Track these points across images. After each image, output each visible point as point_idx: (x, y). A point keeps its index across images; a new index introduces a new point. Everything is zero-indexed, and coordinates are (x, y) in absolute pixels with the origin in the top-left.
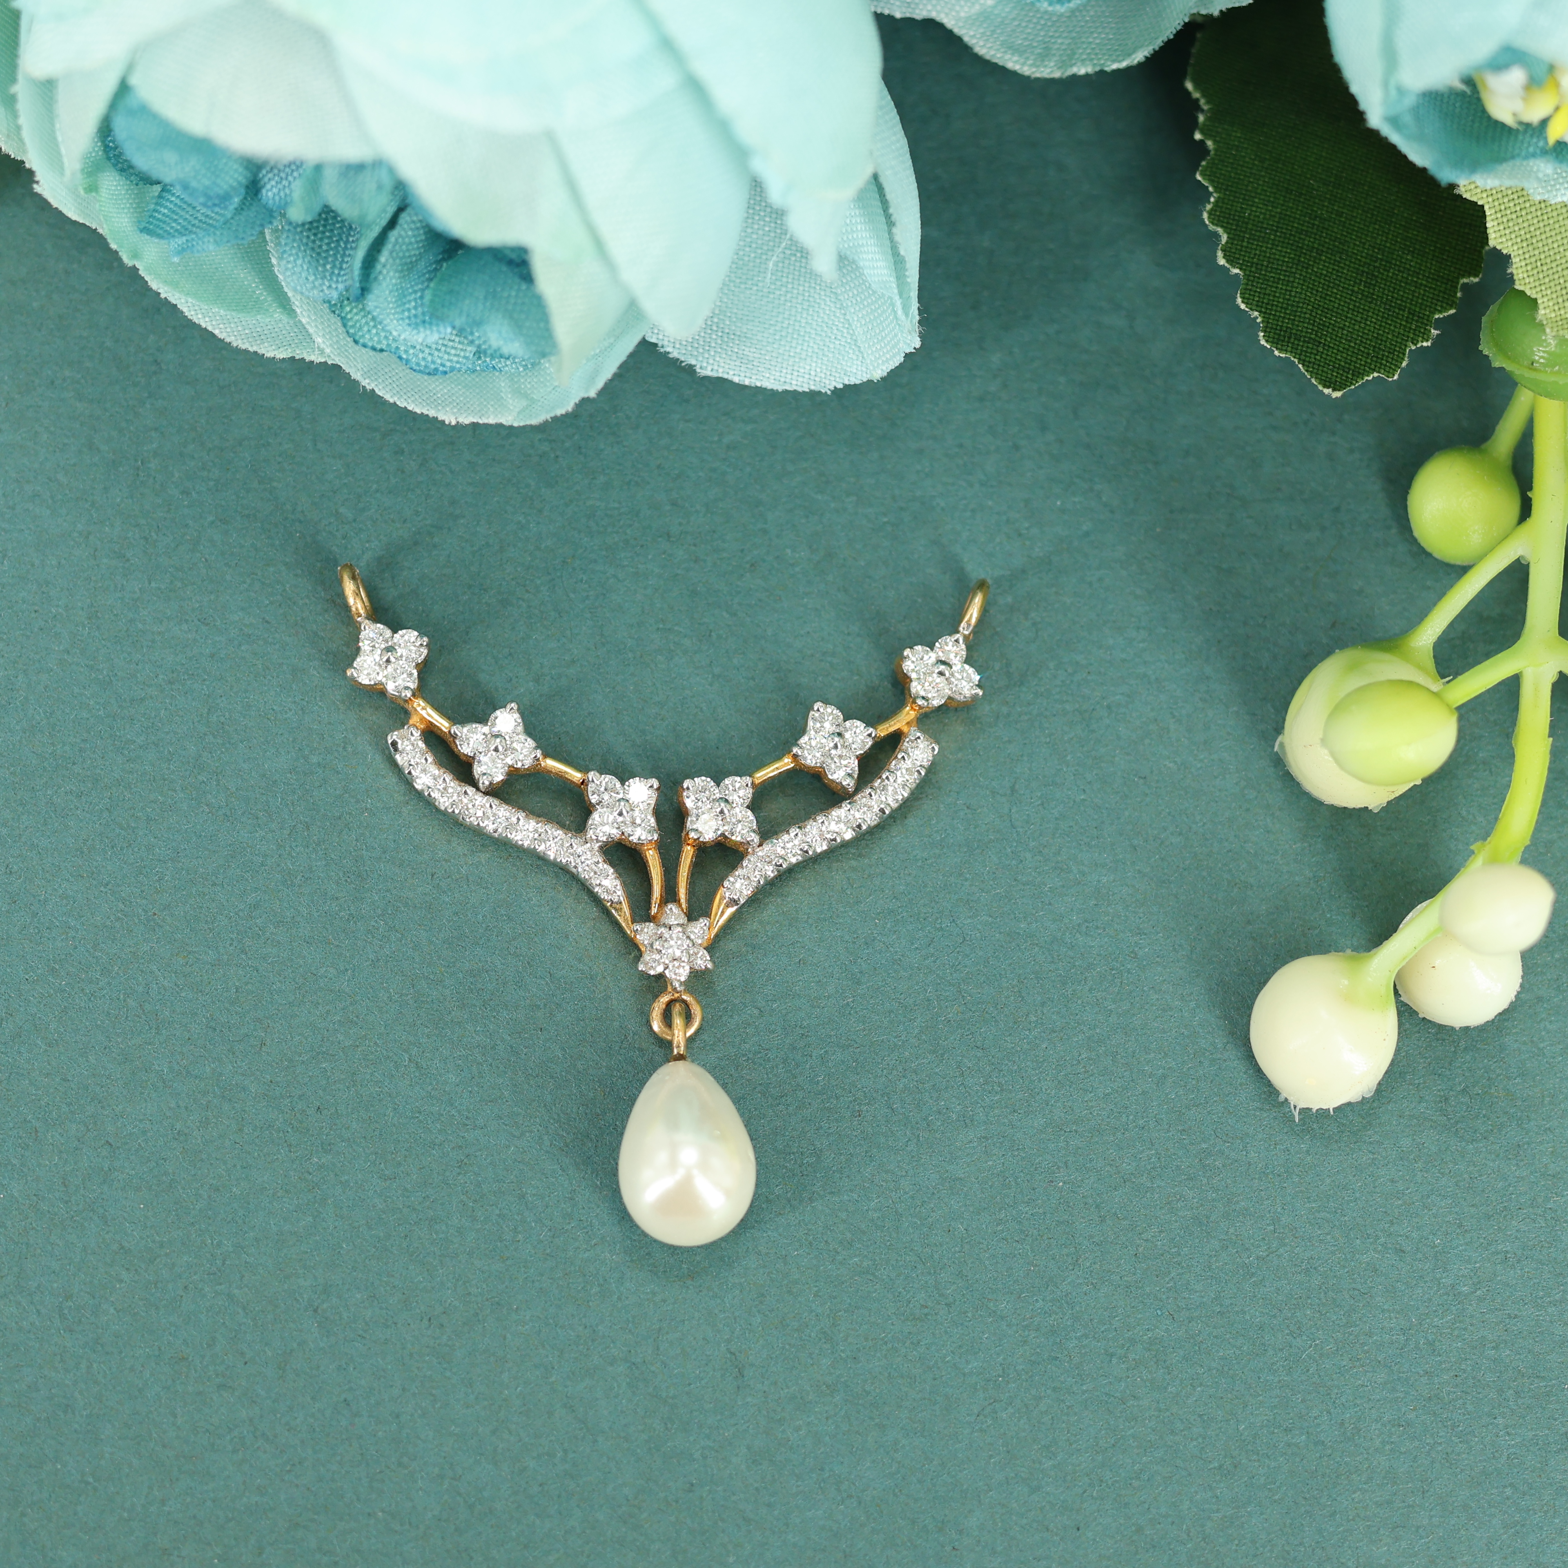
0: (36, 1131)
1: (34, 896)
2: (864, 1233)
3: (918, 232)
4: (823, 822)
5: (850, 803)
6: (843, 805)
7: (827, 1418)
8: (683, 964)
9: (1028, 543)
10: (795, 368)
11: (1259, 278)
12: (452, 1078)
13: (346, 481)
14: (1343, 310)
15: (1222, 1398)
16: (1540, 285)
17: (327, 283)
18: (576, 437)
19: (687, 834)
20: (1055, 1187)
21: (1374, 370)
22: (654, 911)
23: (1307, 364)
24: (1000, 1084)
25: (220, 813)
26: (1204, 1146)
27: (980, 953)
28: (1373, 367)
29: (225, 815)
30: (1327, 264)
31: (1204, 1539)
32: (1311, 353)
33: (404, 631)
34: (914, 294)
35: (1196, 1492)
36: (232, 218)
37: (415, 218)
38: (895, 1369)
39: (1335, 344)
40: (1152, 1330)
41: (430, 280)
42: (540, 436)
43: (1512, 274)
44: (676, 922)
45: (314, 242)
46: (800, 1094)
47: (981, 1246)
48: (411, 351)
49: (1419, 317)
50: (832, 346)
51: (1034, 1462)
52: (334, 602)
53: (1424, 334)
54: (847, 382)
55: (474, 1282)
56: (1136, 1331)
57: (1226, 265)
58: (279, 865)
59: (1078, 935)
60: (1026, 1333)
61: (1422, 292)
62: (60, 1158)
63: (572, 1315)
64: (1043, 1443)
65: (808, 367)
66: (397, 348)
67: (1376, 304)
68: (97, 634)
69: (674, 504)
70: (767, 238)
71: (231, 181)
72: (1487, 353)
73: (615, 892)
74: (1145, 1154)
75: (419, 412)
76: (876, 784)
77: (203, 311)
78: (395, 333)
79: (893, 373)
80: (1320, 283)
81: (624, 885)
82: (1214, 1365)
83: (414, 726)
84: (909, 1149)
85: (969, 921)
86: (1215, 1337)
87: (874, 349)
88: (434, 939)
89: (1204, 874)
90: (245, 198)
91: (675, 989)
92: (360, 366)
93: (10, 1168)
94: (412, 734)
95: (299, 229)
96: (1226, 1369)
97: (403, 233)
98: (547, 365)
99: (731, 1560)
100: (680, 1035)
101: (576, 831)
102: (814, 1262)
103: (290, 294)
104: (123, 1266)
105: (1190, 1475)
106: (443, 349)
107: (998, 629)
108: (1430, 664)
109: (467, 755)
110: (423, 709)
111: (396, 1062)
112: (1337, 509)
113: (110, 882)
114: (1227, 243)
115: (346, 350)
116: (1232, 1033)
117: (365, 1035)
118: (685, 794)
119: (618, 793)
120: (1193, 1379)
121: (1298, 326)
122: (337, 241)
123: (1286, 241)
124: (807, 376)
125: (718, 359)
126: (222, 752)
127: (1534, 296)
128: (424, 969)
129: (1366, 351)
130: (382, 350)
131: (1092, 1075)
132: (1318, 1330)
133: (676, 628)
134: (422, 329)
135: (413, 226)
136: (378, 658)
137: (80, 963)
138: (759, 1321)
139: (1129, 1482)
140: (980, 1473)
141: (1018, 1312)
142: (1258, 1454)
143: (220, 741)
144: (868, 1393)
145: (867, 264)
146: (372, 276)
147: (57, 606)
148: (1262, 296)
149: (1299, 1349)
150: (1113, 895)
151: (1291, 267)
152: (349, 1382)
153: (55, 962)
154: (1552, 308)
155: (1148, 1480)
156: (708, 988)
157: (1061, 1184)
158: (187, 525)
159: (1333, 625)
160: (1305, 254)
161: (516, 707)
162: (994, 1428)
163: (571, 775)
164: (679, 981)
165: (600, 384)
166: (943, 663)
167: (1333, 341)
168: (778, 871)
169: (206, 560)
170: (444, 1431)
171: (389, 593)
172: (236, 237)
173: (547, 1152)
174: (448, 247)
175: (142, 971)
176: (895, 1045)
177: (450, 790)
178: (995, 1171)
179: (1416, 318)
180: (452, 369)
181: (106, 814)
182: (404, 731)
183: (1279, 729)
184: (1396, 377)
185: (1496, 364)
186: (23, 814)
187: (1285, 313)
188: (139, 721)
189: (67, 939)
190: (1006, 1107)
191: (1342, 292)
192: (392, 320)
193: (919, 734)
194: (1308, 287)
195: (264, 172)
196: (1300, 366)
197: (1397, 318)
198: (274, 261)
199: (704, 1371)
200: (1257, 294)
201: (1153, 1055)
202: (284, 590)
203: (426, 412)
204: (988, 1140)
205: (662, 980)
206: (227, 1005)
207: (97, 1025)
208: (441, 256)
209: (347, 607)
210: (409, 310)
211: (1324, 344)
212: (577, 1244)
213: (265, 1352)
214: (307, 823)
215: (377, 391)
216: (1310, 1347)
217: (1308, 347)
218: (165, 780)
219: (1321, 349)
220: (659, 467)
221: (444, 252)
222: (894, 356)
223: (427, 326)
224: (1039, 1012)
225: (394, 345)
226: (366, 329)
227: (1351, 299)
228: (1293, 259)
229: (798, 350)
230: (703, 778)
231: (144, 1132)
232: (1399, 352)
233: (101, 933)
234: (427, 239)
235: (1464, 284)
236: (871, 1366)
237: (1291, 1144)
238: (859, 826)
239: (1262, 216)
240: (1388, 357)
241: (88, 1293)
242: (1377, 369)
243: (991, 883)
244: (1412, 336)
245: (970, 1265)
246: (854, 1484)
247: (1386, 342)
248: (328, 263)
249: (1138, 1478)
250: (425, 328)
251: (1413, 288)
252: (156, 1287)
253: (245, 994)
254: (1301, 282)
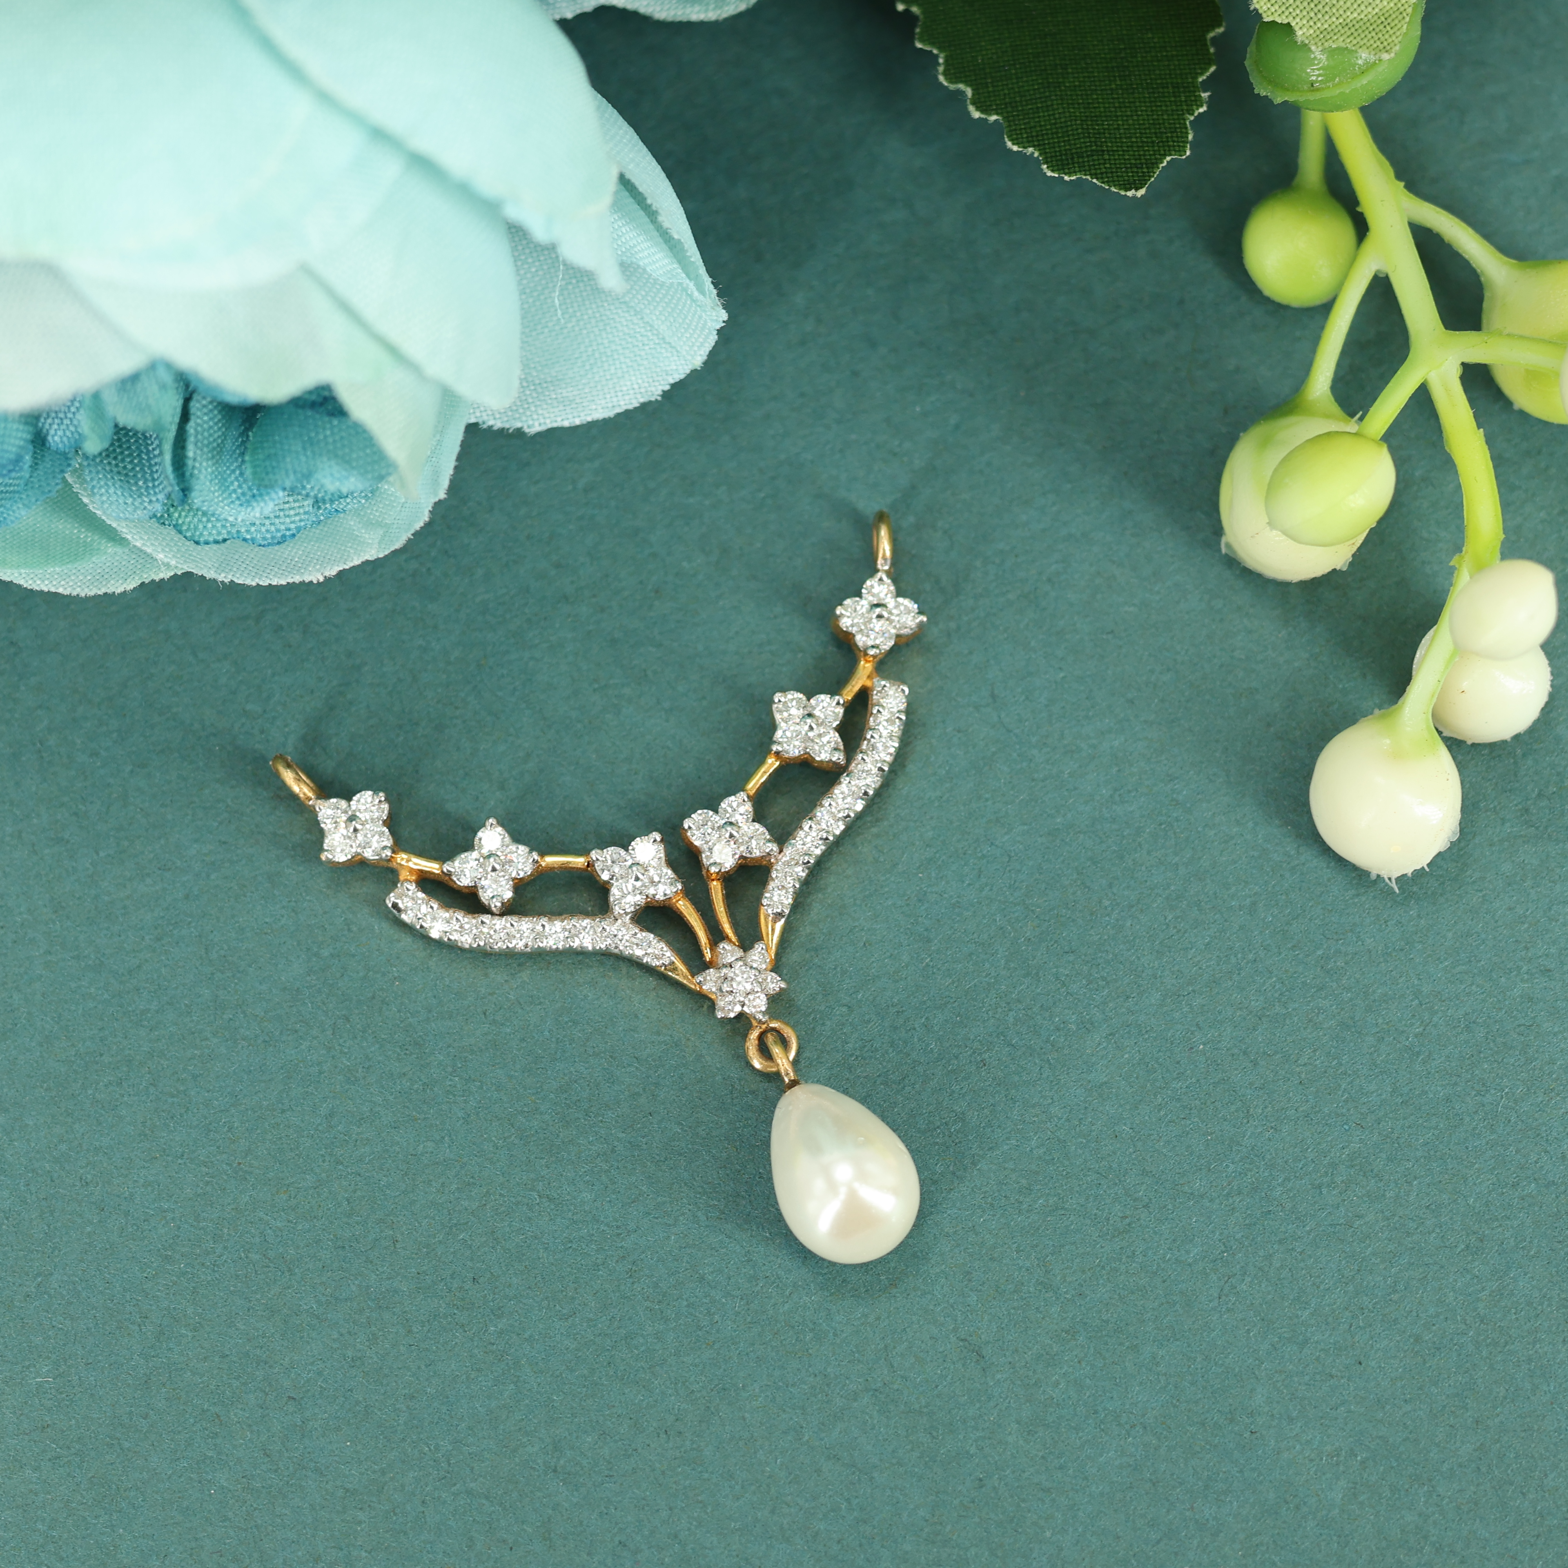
0: (218, 1416)
1: (118, 1196)
2: (1037, 1173)
3: (681, 211)
4: (830, 805)
5: (847, 776)
6: (842, 780)
7: (1079, 1362)
8: (757, 995)
9: (905, 459)
10: (618, 389)
11: (1018, 115)
12: (587, 1196)
13: (240, 678)
14: (1110, 112)
15: (1440, 1182)
16: (1287, 8)
17: (146, 499)
18: (439, 543)
19: (708, 871)
20: (1197, 1051)
21: (1165, 155)
22: (708, 956)
23: (1099, 176)
24: (1103, 978)
25: (259, 1041)
26: (1320, 952)
27: (1031, 863)
28: (1162, 152)
29: (264, 1041)
30: (1076, 75)
31: (1482, 1321)
32: (1099, 164)
33: (358, 795)
34: (702, 270)
35: (1456, 1281)
36: (31, 477)
37: (204, 402)
38: (1123, 1289)
39: (1117, 146)
40: (1347, 1147)
41: (242, 454)
42: (404, 557)
43: (1256, 10)
44: (733, 959)
45: (117, 465)
46: (920, 1069)
47: (1152, 1138)
48: (253, 529)
49: (1184, 87)
50: (643, 353)
51: (1290, 1318)
52: (278, 796)
53: (1196, 101)
54: (672, 381)
55: (692, 1379)
56: (1332, 1155)
57: (983, 116)
58: (336, 1067)
59: (1115, 807)
60: (1231, 1201)
61: (1177, 63)
62: (252, 1432)
63: (798, 1370)
64: (1291, 1297)
65: (628, 383)
66: (238, 532)
67: (1139, 93)
68: (69, 923)
69: (558, 566)
70: (537, 279)
71: (17, 442)
72: (1264, 94)
73: (663, 955)
74: (1267, 985)
75: (284, 583)
76: (864, 747)
77: (39, 576)
78: (231, 519)
79: (712, 354)
80: (1077, 95)
81: (669, 944)
82: (1419, 1154)
83: (407, 880)
84: (1044, 1076)
85: (1007, 837)
86: (1410, 1127)
87: (685, 339)
88: (512, 1073)
89: (1207, 697)
90: (35, 453)
91: (760, 1022)
92: (209, 564)
93: (208, 1462)
94: (408, 890)
95: (98, 460)
96: (1432, 1153)
97: (199, 421)
98: (386, 487)
99: (1048, 1534)
100: (784, 1062)
101: (601, 913)
102: (1003, 1220)
103: (114, 525)
104: (355, 1507)
105: (1442, 1267)
106: (282, 514)
107: (914, 552)
108: (1335, 409)
109: (468, 887)
110: (408, 861)
111: (528, 1204)
112: (1181, 302)
113: (184, 1152)
114: (973, 95)
115: (190, 555)
116: (1299, 836)
117: (487, 1192)
118: (689, 834)
119: (626, 861)
120: (1406, 1176)
121: (1075, 144)
122: (138, 455)
123: (1028, 69)
124: (631, 392)
125: (540, 412)
126: (236, 984)
127: (1285, 22)
128: (516, 1105)
129: (1150, 140)
130: (225, 540)
131: (1185, 932)
132: (1502, 1078)
133: (611, 682)
134: (255, 504)
135: (205, 410)
136: (345, 832)
137: (189, 1240)
138: (975, 1298)
139: (1388, 1298)
140: (1246, 1350)
141: (1214, 1184)
142: (1497, 1219)
143: (229, 974)
144: (1107, 1322)
145: (646, 261)
146: (188, 474)
147: (20, 913)
148: (1028, 131)
149: (1492, 1104)
150: (1131, 755)
151: (1045, 92)
152: (617, 1524)
153: (165, 1250)
154: (1307, 25)
155: (1405, 1289)
156: (790, 1007)
157: (1201, 1047)
158: (109, 784)
159: (1226, 412)
160: (1051, 74)
161: (495, 822)
162: (1240, 1303)
163: (575, 863)
164: (761, 1011)
165: (445, 483)
166: (877, 605)
167: (1114, 144)
168: (808, 868)
169: (141, 809)
170: (726, 1532)
171: (328, 766)
172: (43, 493)
173: (707, 1226)
174: (245, 416)
175: (252, 1223)
176: (989, 984)
177: (467, 926)
178: (1135, 1062)
179: (1182, 90)
180: (299, 529)
181: (152, 1090)
182: (399, 890)
183: (1218, 530)
184: (1188, 153)
185: (1278, 100)
186: (74, 1123)
187: (1058, 138)
188: (145, 988)
189: (167, 1223)
190: (1118, 997)
191: (1102, 94)
192: (223, 508)
193: (883, 683)
194: (1068, 104)
195: (42, 420)
196: (1095, 181)
197: (1164, 97)
198: (86, 500)
199: (945, 1368)
200: (1023, 131)
201: (1234, 889)
202: (228, 806)
203: (291, 581)
204: (1114, 1035)
205: (743, 1018)
206: (345, 1220)
207: (231, 1292)
208: (243, 428)
209: (294, 797)
210: (235, 491)
211: (1108, 151)
212: (773, 1301)
213: (525, 1530)
214: (344, 1016)
215: (236, 581)
216: (1502, 1098)
217: (1094, 160)
218: (193, 1033)
219: (1107, 157)
220: (529, 537)
221: (244, 422)
222: (707, 337)
223: (259, 499)
224: (1110, 895)
225: (234, 531)
226: (201, 526)
227: (1113, 98)
228: (1042, 83)
229: (613, 371)
230: (700, 812)
231: (320, 1373)
232: (1180, 128)
233: (196, 1203)
234: (223, 417)
235: (1213, 39)
236: (1098, 1295)
237: (1400, 915)
238: (866, 793)
239: (995, 57)
240: (1172, 137)
241: (334, 1547)
242: (1167, 153)
243: (1012, 792)
244: (1185, 107)
245: (1150, 1160)
246: (1132, 1413)
247: (1164, 124)
248: (139, 480)
249: (1395, 1291)
250: (257, 501)
251: (1166, 63)
252: (395, 1514)
253: (357, 1202)
254: (1060, 102)
